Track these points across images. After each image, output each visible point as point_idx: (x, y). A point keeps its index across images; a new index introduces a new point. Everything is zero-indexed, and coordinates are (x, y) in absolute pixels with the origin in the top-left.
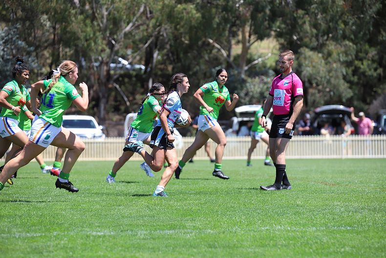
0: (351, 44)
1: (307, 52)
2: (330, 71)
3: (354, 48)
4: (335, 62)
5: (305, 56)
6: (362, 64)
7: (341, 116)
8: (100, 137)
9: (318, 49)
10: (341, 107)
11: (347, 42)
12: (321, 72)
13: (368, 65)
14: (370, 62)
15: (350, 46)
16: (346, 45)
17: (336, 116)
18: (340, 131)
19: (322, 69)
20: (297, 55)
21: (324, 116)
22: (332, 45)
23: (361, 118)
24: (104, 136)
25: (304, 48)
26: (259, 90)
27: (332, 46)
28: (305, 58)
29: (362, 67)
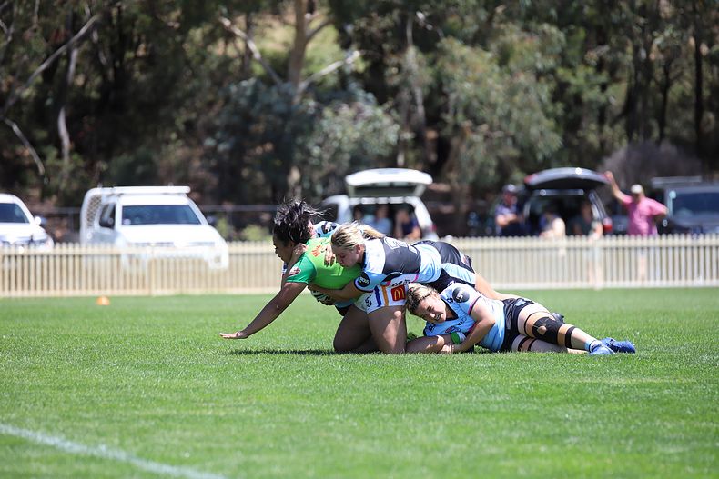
0: (554, 30)
1: (457, 48)
2: (512, 92)
3: (559, 40)
4: (524, 70)
5: (453, 57)
6: (574, 75)
7: (581, 192)
8: (42, 242)
9: (479, 40)
10: (579, 172)
11: (546, 27)
12: (494, 94)
13: (587, 78)
14: (591, 71)
15: (552, 35)
16: (544, 32)
17: (571, 193)
18: (577, 228)
19: (496, 86)
20: (431, 56)
21: (544, 193)
22: (512, 31)
23: (635, 197)
24: (51, 242)
25: (451, 39)
26: (357, 135)
27: (513, 35)
28: (453, 62)
29: (573, 81)
